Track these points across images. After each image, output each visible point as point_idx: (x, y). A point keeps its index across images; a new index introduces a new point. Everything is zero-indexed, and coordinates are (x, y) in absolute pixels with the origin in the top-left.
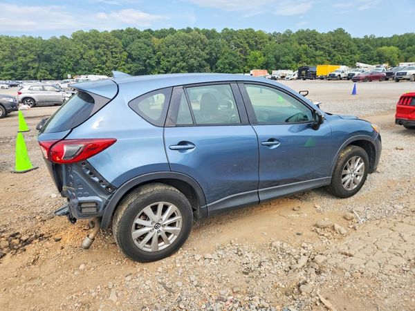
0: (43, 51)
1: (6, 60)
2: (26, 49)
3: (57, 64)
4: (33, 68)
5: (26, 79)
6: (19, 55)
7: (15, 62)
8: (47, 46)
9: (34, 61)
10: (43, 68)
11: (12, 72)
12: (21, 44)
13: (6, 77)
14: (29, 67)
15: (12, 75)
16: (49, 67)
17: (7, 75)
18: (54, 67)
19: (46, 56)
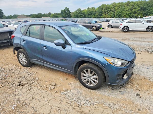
0: (144, 6)
1: (129, 10)
2: (138, 5)
3: (148, 11)
4: (137, 13)
5: (133, 18)
6: (134, 8)
7: (132, 11)
8: (146, 4)
9: (139, 10)
10: (141, 13)
11: (130, 15)
12: (136, 4)
13: (127, 17)
14: (136, 13)
15: (129, 16)
16: (144, 13)
17: (127, 16)
18: (145, 13)
19: (144, 8)
